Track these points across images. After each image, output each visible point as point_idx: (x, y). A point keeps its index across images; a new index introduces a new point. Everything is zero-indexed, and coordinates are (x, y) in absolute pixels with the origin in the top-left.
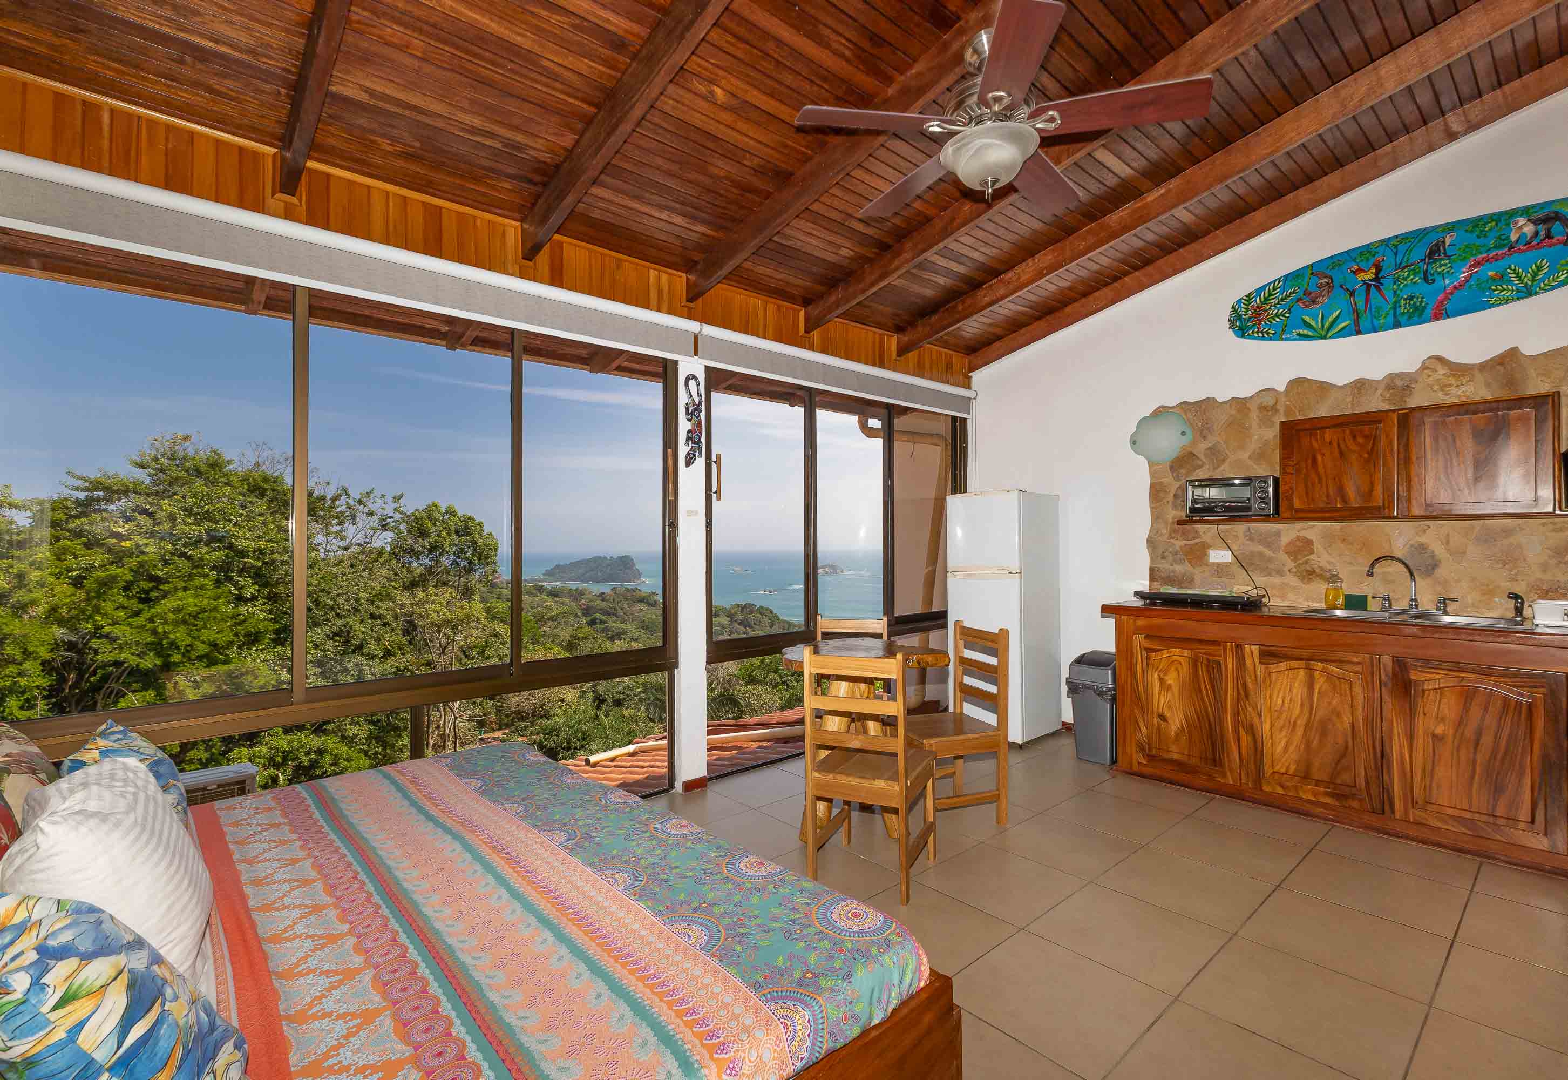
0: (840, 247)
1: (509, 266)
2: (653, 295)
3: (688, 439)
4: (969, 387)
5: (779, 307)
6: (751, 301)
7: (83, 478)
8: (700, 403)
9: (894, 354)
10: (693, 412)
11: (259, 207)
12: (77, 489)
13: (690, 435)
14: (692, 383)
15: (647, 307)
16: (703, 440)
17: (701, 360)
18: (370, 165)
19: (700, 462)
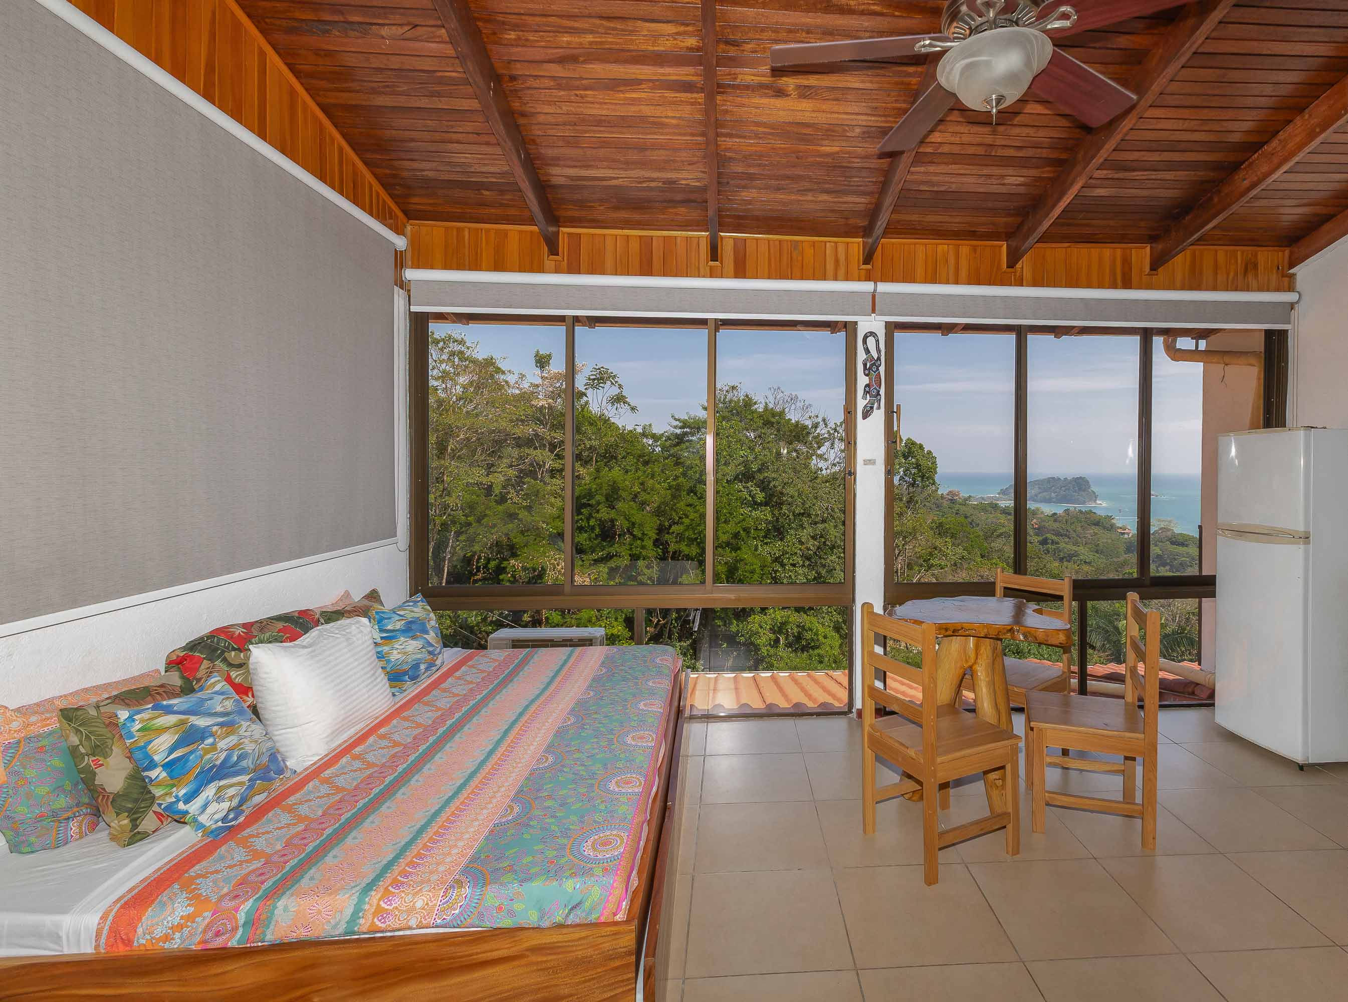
0: (1003, 177)
1: (702, 270)
2: (830, 267)
3: (866, 392)
4: (1291, 288)
5: (974, 248)
6: (940, 248)
7: (679, 420)
8: (879, 359)
9: (1147, 269)
10: (871, 368)
11: (541, 270)
12: (675, 427)
13: (867, 389)
14: (871, 341)
15: (824, 278)
16: (882, 391)
17: (878, 318)
18: (598, 221)
19: (879, 415)
